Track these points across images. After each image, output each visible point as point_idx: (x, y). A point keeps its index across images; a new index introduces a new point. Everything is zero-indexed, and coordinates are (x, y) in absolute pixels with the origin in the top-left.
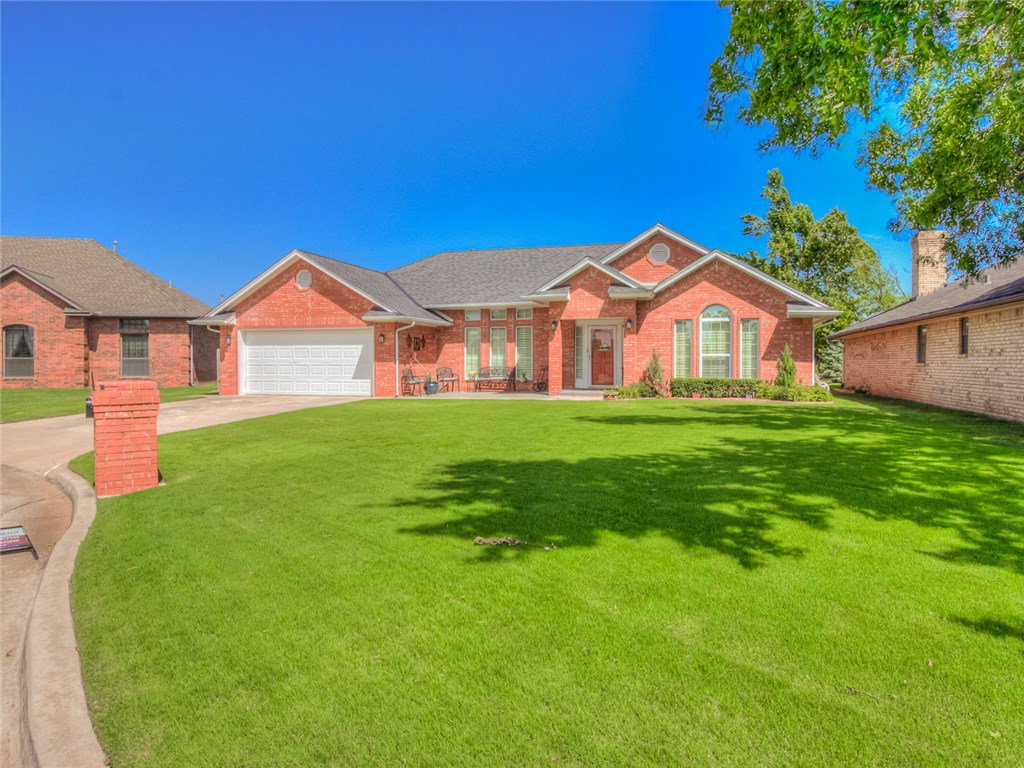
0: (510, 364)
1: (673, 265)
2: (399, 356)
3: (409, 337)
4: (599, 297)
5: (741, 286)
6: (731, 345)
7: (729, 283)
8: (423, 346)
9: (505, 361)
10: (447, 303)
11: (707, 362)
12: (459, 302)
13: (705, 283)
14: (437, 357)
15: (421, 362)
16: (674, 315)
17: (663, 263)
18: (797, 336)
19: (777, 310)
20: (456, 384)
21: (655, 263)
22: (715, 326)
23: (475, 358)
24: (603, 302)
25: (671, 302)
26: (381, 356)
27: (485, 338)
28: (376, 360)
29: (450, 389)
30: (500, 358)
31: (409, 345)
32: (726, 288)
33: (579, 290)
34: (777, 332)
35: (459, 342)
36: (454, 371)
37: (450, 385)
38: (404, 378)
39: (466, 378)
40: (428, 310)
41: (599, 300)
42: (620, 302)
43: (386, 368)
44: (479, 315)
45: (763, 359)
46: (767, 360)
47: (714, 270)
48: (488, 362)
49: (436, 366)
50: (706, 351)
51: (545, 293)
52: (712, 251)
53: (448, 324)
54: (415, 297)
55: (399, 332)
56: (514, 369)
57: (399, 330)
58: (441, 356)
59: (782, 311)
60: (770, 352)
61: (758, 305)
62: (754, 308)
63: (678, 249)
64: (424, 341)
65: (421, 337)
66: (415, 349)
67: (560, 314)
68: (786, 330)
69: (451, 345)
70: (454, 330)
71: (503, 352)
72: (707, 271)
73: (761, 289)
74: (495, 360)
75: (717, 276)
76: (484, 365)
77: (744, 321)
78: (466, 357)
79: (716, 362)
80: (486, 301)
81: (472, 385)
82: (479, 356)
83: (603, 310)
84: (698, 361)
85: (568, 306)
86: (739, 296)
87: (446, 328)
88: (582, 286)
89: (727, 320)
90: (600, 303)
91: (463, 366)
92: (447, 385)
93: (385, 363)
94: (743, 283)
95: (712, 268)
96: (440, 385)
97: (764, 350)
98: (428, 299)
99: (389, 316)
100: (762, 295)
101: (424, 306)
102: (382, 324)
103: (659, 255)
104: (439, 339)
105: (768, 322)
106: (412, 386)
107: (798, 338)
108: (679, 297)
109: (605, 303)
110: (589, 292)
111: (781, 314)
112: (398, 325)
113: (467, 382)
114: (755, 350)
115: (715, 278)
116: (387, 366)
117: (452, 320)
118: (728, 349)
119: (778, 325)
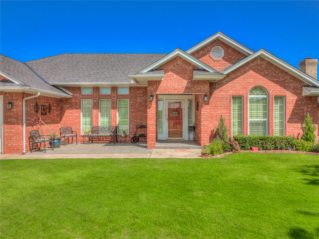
0: (113, 124)
1: (226, 60)
2: (26, 120)
3: (37, 105)
4: (184, 78)
5: (274, 75)
6: (268, 113)
7: (266, 73)
8: (49, 112)
9: (109, 122)
10: (68, 81)
11: (252, 124)
12: (77, 81)
13: (251, 72)
14: (61, 119)
15: (47, 123)
16: (231, 92)
17: (220, 59)
18: (308, 108)
19: (297, 91)
20: (74, 138)
21: (215, 59)
22: (258, 101)
23: (88, 120)
24: (186, 82)
25: (229, 84)
26: (9, 120)
27: (96, 106)
28: (4, 123)
29: (70, 142)
30: (106, 120)
31: (37, 111)
32: (265, 76)
33: (170, 73)
34: (296, 105)
35: (76, 109)
36: (73, 129)
37: (70, 138)
38: (31, 138)
39: (82, 134)
40: (54, 86)
41: (184, 81)
42: (199, 82)
43: (14, 130)
44: (92, 90)
45: (288, 122)
46: (291, 123)
47: (257, 64)
48: (98, 123)
49: (60, 126)
50: (251, 117)
51: (145, 74)
52: (255, 51)
53: (68, 96)
54: (44, 77)
55: (26, 101)
56: (116, 127)
57: (26, 99)
58: (64, 119)
59: (299, 92)
60: (292, 118)
61: (285, 87)
62: (282, 89)
63: (230, 50)
64: (50, 108)
65: (47, 105)
66: (42, 114)
67: (156, 90)
68: (302, 104)
69: (71, 111)
70: (74, 100)
71: (108, 115)
72: (253, 64)
73: (287, 77)
74: (103, 121)
75: (259, 68)
76: (95, 124)
77: (276, 98)
78: (82, 120)
79: (257, 124)
80: (97, 81)
81: (87, 139)
82: (92, 118)
83: (187, 88)
84: (247, 124)
85: (161, 85)
86: (273, 81)
87: (67, 99)
88: (172, 70)
89: (265, 96)
90: (185, 83)
91: (80, 125)
92: (68, 139)
93: (13, 126)
94: (275, 73)
95: (256, 62)
96: (63, 139)
97: (288, 116)
98: (53, 78)
99: (16, 86)
100: (287, 81)
101: (51, 83)
102: (11, 94)
103: (217, 55)
104: (62, 107)
105: (291, 98)
106: (39, 144)
107: (309, 109)
108: (235, 81)
109: (188, 83)
110: (177, 74)
111: (299, 93)
112: (24, 94)
113: (83, 136)
114: (282, 116)
115: (258, 69)
116: (15, 128)
117: (72, 94)
118: (265, 115)
119: (297, 100)
